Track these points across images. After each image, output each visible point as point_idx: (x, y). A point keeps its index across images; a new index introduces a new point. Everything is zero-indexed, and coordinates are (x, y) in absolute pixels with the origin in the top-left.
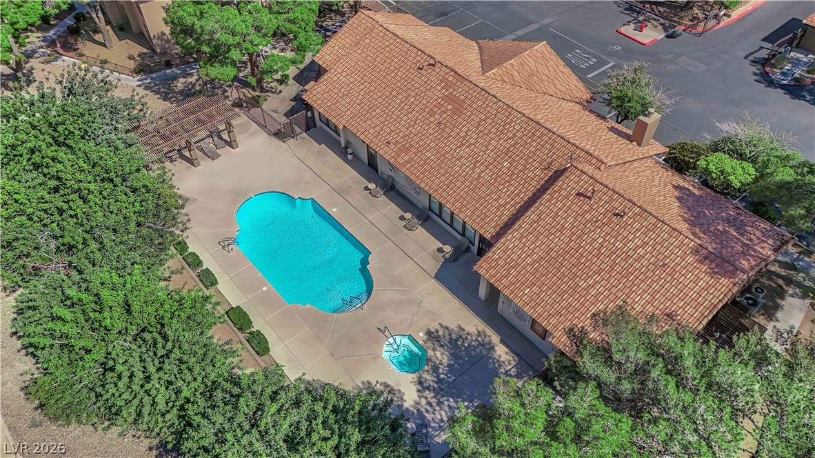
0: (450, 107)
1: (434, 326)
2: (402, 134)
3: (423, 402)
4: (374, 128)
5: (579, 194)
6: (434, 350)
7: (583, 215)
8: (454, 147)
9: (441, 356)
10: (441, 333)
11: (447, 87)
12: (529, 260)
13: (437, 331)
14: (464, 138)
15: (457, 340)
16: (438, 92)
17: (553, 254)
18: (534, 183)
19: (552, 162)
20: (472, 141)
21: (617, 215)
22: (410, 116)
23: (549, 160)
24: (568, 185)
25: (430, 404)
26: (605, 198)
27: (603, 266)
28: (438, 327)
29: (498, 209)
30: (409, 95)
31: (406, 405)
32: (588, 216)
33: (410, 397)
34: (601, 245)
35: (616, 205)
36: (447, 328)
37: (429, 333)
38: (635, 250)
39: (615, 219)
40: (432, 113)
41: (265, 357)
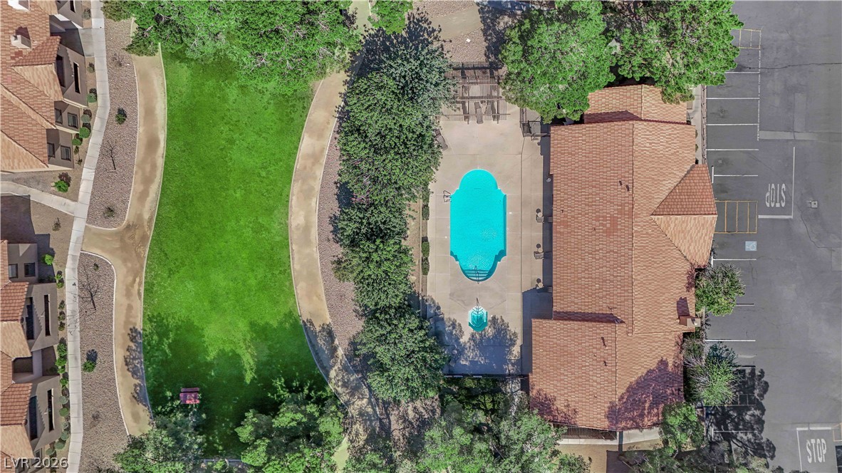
0: (608, 226)
1: (498, 316)
2: (573, 214)
3: (468, 344)
4: (565, 194)
5: (603, 338)
6: (490, 327)
7: (594, 348)
8: (586, 251)
9: (490, 331)
10: (499, 321)
11: (620, 212)
12: (555, 341)
13: (498, 319)
14: (596, 251)
15: (502, 330)
16: (612, 210)
17: (566, 349)
18: (597, 308)
19: (616, 308)
20: (597, 257)
21: (605, 362)
22: (587, 208)
23: (615, 306)
24: (604, 329)
25: (470, 347)
26: (610, 352)
27: (576, 373)
28: (500, 318)
29: (572, 302)
30: (599, 194)
31: (461, 340)
32: (595, 350)
33: (465, 339)
34: (586, 366)
35: (610, 358)
36: (503, 321)
37: (494, 318)
38: (594, 381)
39: (602, 363)
40: (597, 220)
41: (424, 276)
